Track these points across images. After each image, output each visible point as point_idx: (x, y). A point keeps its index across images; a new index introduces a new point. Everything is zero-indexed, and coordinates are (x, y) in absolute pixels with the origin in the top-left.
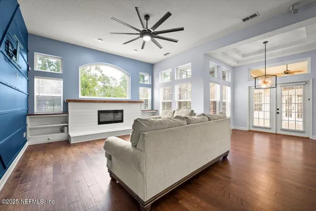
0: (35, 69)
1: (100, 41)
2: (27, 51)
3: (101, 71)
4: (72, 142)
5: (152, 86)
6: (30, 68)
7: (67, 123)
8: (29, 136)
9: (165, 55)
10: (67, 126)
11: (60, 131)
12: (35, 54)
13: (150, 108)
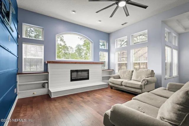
0: (23, 37)
1: (73, 12)
2: (17, 22)
3: (64, 42)
4: (53, 97)
5: (109, 51)
6: (19, 36)
7: (48, 80)
8: (18, 92)
9: (122, 25)
10: (48, 83)
11: (42, 87)
12: (23, 24)
13: (107, 68)
